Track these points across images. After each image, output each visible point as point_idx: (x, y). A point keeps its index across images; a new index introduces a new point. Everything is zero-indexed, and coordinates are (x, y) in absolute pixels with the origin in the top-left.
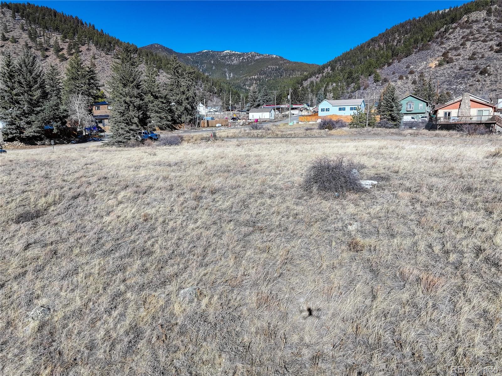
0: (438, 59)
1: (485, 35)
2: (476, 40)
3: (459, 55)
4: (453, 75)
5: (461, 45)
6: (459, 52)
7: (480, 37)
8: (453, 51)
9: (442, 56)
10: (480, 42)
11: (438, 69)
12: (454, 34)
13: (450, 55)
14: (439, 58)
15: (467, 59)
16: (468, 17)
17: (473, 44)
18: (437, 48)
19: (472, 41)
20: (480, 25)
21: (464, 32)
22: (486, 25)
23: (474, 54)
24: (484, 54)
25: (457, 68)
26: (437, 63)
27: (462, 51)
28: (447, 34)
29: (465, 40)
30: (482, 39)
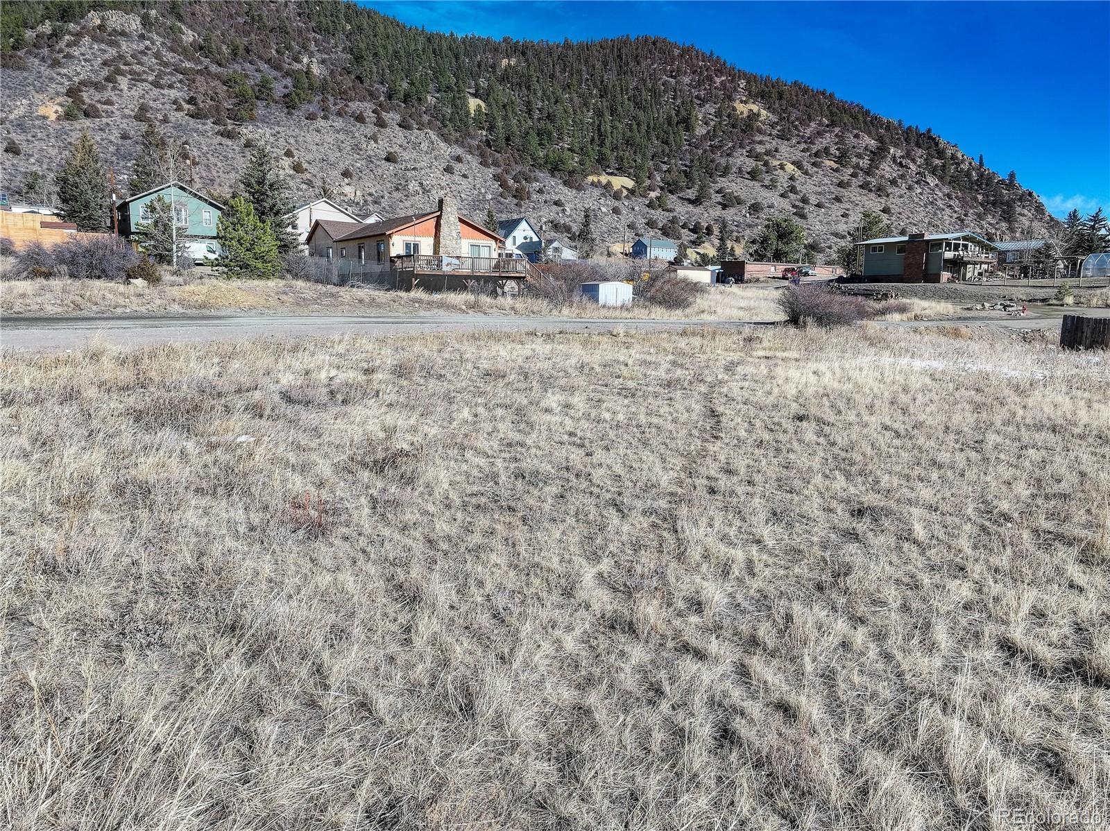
0: (58, 100)
1: (153, 71)
2: (136, 78)
3: (109, 102)
4: (112, 149)
5: (108, 79)
6: (106, 95)
7: (145, 72)
8: (92, 90)
9: (68, 95)
10: (148, 84)
11: (66, 124)
12: (83, 50)
13: (86, 98)
14: (61, 100)
15: (130, 116)
16: (103, 19)
17: (135, 85)
18: (45, 71)
19: (130, 77)
20: (135, 47)
21: (104, 51)
22: (147, 48)
23: (143, 108)
24: (165, 115)
25: (116, 133)
26: (60, 109)
27: (112, 94)
28: (62, 44)
29: (114, 69)
30: (150, 79)
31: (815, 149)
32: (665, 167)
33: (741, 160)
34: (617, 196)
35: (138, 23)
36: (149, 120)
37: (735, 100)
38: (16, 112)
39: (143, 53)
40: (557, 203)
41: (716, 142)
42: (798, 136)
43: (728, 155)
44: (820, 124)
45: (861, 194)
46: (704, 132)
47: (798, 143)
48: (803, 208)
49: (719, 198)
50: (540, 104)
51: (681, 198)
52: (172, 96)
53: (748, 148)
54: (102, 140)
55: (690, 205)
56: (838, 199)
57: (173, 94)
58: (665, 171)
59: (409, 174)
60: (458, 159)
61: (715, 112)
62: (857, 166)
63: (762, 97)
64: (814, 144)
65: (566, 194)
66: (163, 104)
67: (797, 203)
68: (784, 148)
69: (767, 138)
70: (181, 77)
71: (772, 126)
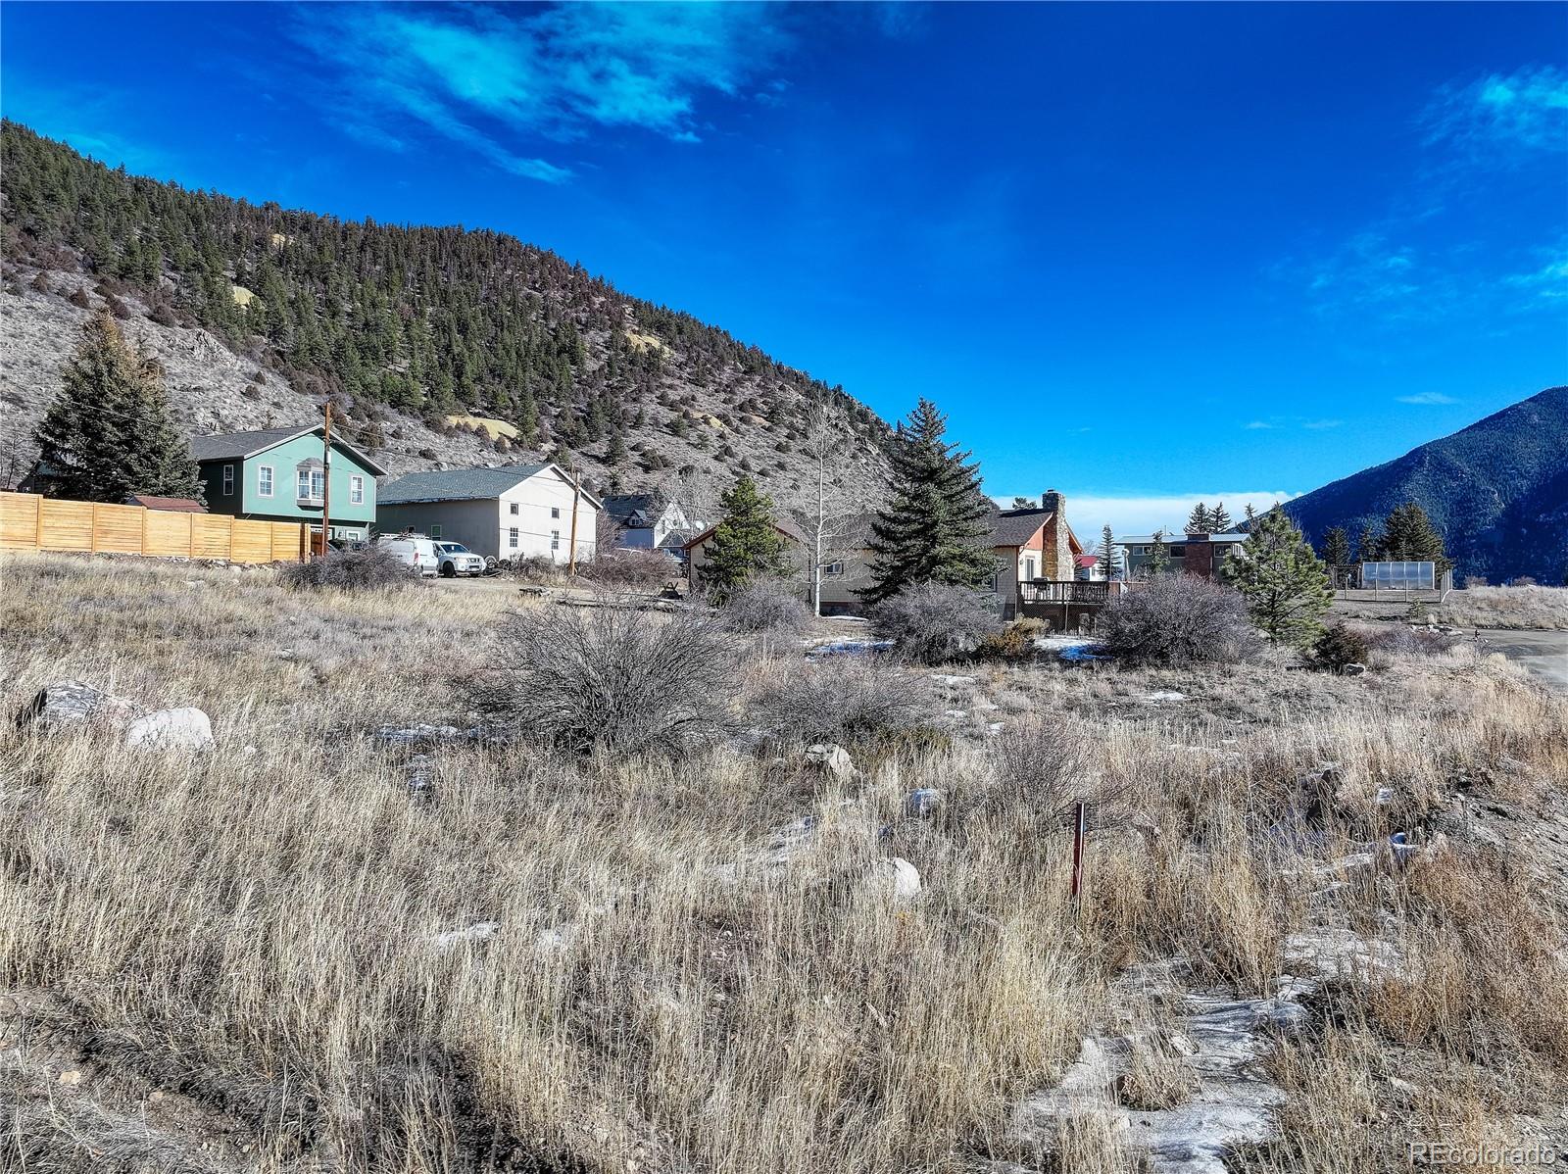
31: (739, 400)
32: (554, 411)
33: (650, 406)
34: (499, 447)
37: (625, 329)
40: (425, 454)
41: (614, 381)
42: (715, 382)
43: (634, 400)
44: (736, 369)
45: (805, 463)
46: (596, 367)
47: (716, 391)
48: (745, 476)
49: (636, 457)
50: (348, 308)
51: (585, 455)
53: (658, 393)
55: (599, 465)
56: (781, 466)
58: (555, 416)
59: (192, 397)
60: (258, 378)
61: (605, 342)
62: (791, 426)
63: (659, 329)
64: (735, 394)
65: (435, 441)
67: (738, 469)
68: (700, 395)
69: (677, 382)
71: (680, 366)
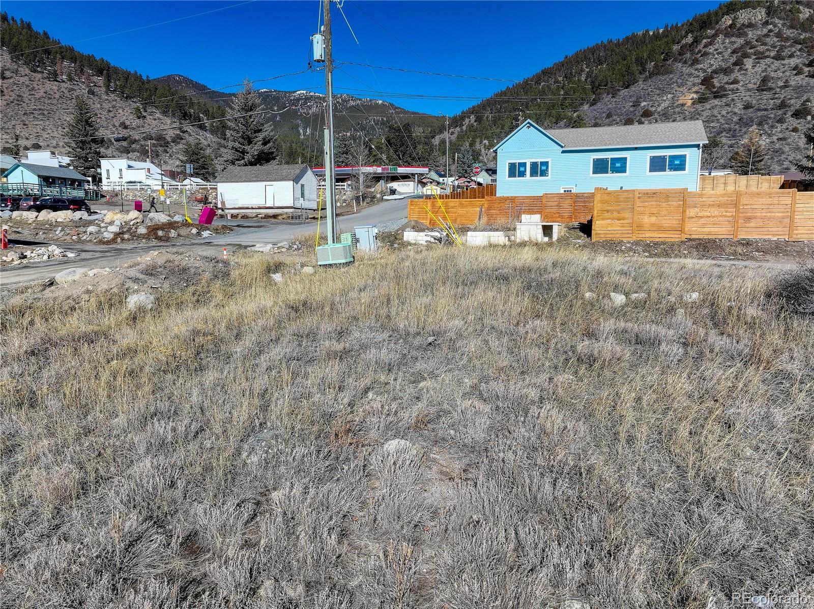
0: (694, 90)
1: (775, 47)
2: (760, 56)
3: (735, 82)
5: (735, 64)
6: (733, 76)
7: (768, 50)
8: (722, 76)
9: (702, 84)
10: (769, 59)
11: (699, 106)
12: (716, 46)
13: (716, 82)
14: (696, 89)
16: (734, 19)
17: (758, 63)
18: (686, 70)
19: (754, 57)
20: (759, 33)
21: (732, 43)
22: (770, 31)
23: (765, 80)
24: (787, 80)
25: (740, 105)
26: (695, 96)
27: (738, 74)
28: (700, 47)
29: (740, 55)
30: (772, 54)
35: (763, 13)
36: (770, 89)
38: (663, 105)
39: (767, 36)
52: (793, 63)
54: (728, 113)
57: (793, 62)
66: (783, 72)
70: (800, 46)
